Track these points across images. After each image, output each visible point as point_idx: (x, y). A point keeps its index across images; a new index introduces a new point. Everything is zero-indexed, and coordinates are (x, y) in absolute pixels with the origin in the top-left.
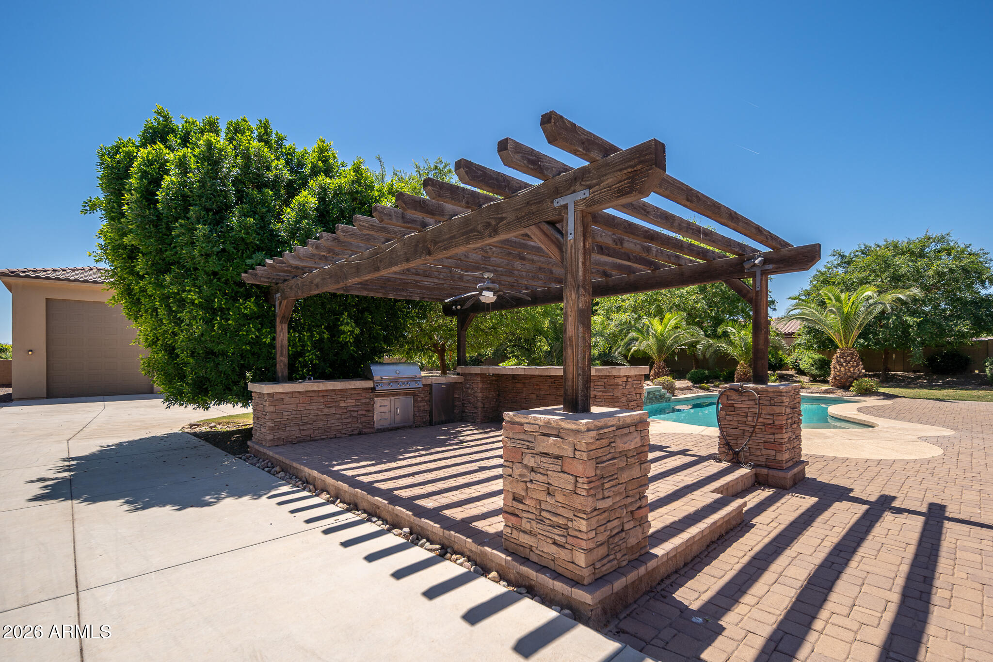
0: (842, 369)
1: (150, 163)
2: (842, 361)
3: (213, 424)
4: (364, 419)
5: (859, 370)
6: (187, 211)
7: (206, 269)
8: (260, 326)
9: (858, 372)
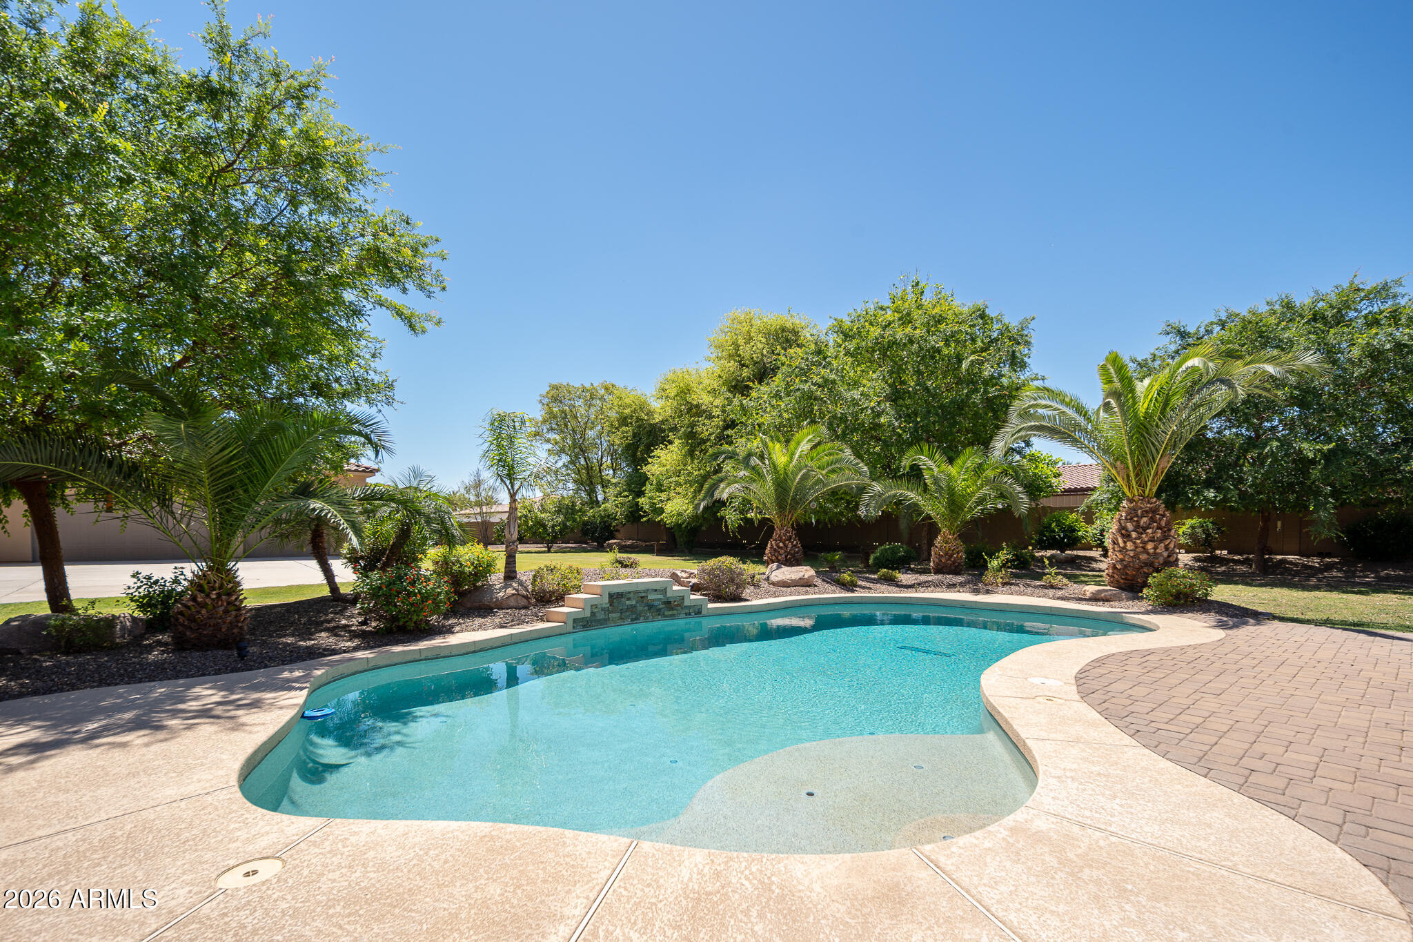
0: (1130, 545)
2: (1130, 526)
5: (1167, 548)
9: (1165, 554)
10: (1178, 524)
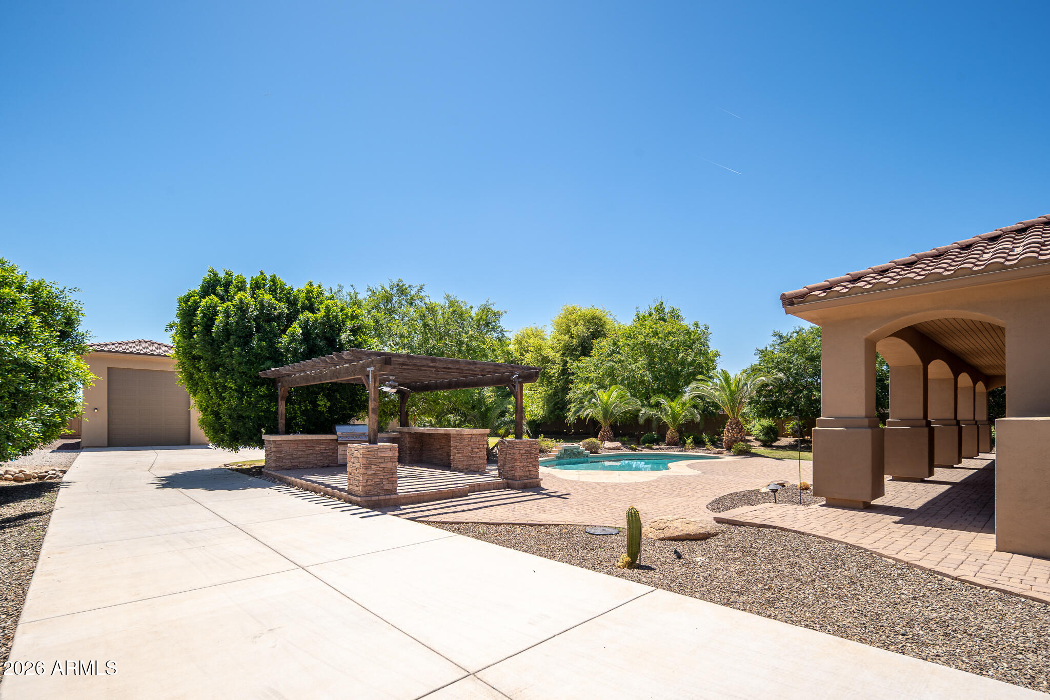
0: (729, 435)
1: (208, 308)
2: (730, 428)
3: (240, 464)
4: (331, 458)
5: (741, 435)
6: (229, 339)
7: (239, 370)
8: (269, 402)
9: (740, 438)
10: (788, 423)
